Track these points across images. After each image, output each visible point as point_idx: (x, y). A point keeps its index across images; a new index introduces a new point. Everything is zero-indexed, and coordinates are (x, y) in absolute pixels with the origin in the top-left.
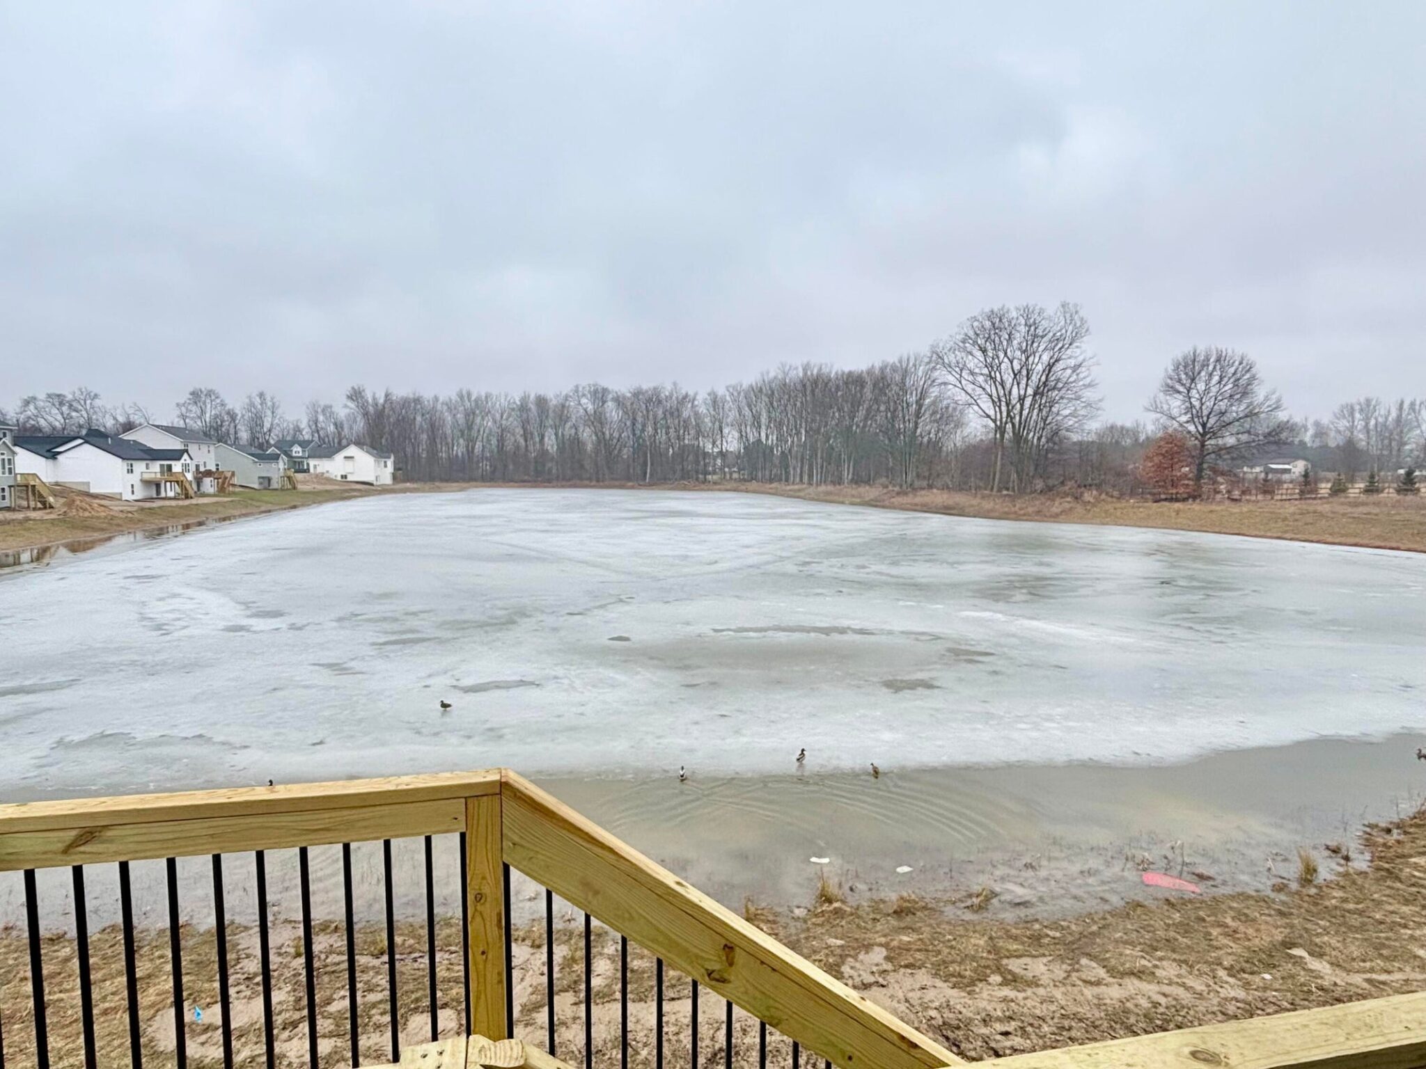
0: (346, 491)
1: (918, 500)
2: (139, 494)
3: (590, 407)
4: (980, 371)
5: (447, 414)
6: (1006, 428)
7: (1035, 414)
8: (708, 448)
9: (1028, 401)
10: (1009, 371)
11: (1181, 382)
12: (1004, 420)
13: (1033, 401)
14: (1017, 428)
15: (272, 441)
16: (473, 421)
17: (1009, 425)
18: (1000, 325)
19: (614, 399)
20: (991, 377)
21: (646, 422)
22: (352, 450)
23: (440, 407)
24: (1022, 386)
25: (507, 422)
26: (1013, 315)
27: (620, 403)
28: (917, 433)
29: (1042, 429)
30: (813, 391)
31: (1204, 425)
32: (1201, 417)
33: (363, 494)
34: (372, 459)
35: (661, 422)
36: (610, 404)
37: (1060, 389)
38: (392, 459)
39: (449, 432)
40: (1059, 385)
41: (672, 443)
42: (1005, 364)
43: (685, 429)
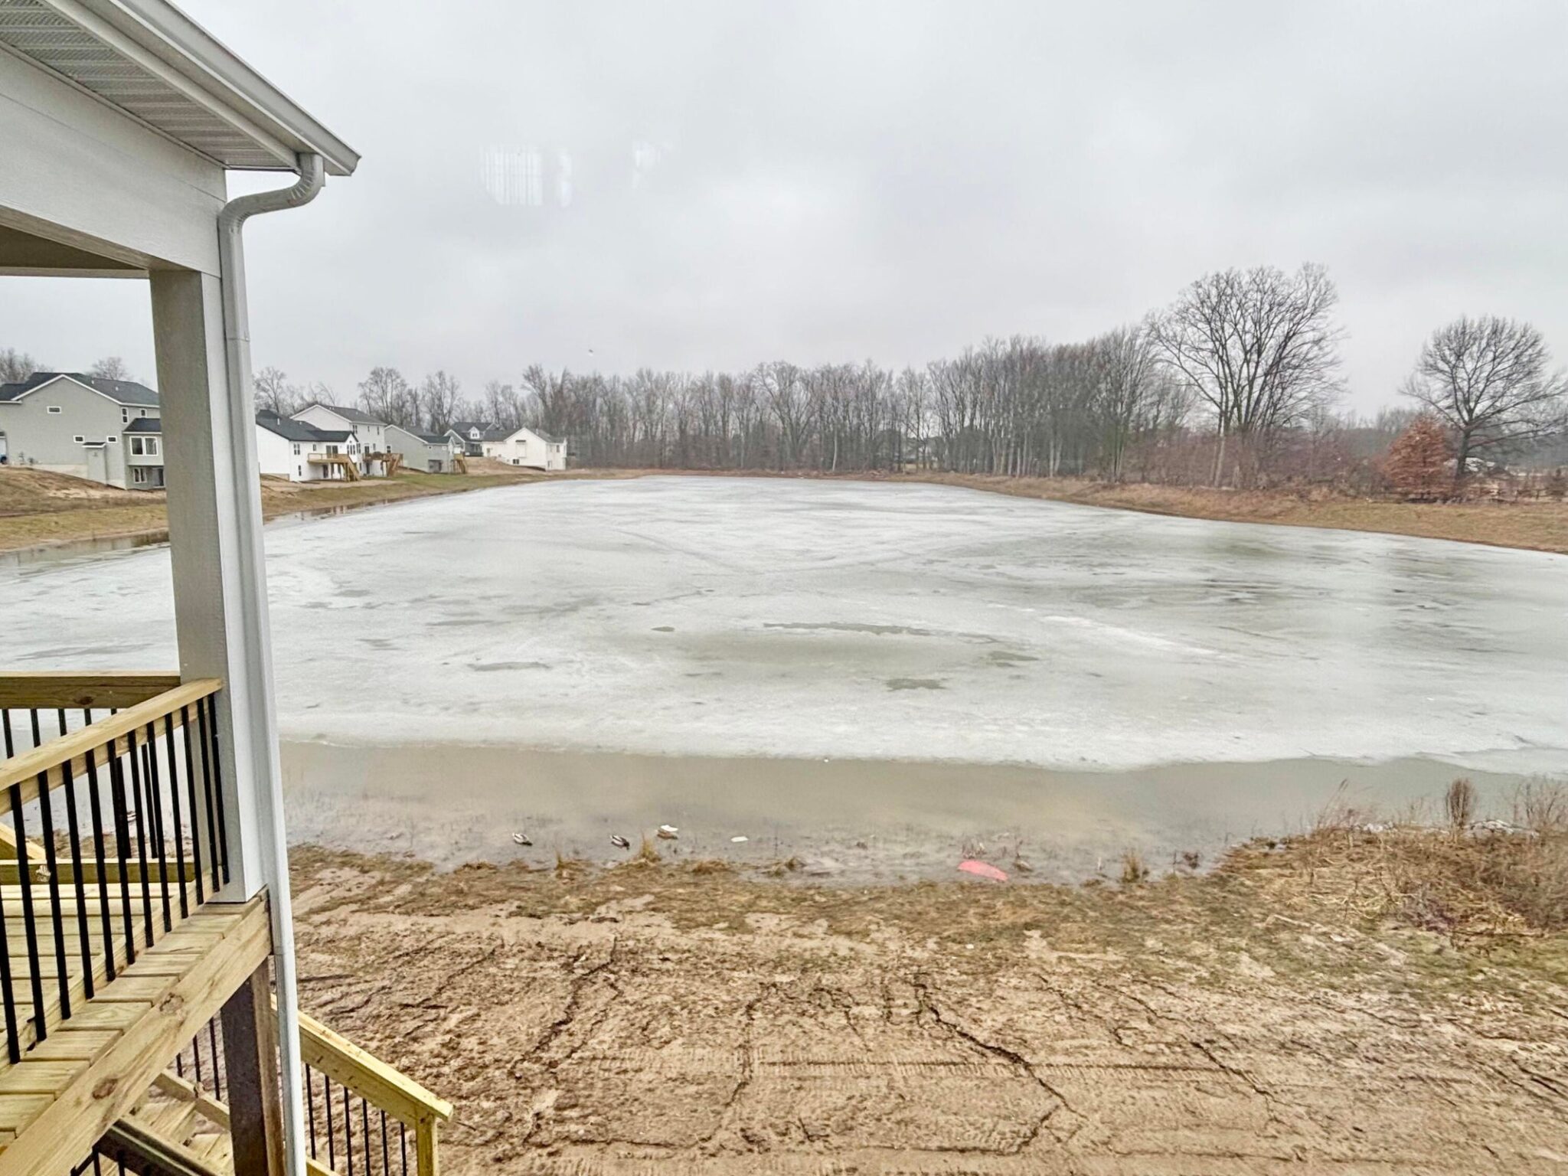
0: (517, 476)
1: (1125, 495)
2: (307, 475)
3: (776, 388)
4: (1203, 346)
5: (627, 396)
6: (1232, 413)
7: (1266, 396)
8: (906, 434)
9: (1259, 382)
10: (1239, 345)
11: (1444, 359)
12: (1231, 404)
13: (1265, 381)
14: (1243, 413)
15: (451, 422)
16: (654, 403)
17: (1236, 409)
18: (1229, 291)
19: (802, 379)
20: (1217, 352)
21: (836, 404)
22: (524, 434)
23: (620, 388)
24: (1253, 365)
25: (690, 405)
26: (1246, 279)
27: (808, 383)
28: (1132, 418)
29: (1273, 415)
30: (1023, 369)
31: (1470, 411)
32: (1467, 401)
33: (534, 479)
34: (544, 443)
35: (852, 405)
36: (798, 384)
37: (1296, 367)
38: (565, 443)
39: (630, 414)
40: (1295, 362)
41: (865, 428)
42: (1235, 337)
43: (880, 413)
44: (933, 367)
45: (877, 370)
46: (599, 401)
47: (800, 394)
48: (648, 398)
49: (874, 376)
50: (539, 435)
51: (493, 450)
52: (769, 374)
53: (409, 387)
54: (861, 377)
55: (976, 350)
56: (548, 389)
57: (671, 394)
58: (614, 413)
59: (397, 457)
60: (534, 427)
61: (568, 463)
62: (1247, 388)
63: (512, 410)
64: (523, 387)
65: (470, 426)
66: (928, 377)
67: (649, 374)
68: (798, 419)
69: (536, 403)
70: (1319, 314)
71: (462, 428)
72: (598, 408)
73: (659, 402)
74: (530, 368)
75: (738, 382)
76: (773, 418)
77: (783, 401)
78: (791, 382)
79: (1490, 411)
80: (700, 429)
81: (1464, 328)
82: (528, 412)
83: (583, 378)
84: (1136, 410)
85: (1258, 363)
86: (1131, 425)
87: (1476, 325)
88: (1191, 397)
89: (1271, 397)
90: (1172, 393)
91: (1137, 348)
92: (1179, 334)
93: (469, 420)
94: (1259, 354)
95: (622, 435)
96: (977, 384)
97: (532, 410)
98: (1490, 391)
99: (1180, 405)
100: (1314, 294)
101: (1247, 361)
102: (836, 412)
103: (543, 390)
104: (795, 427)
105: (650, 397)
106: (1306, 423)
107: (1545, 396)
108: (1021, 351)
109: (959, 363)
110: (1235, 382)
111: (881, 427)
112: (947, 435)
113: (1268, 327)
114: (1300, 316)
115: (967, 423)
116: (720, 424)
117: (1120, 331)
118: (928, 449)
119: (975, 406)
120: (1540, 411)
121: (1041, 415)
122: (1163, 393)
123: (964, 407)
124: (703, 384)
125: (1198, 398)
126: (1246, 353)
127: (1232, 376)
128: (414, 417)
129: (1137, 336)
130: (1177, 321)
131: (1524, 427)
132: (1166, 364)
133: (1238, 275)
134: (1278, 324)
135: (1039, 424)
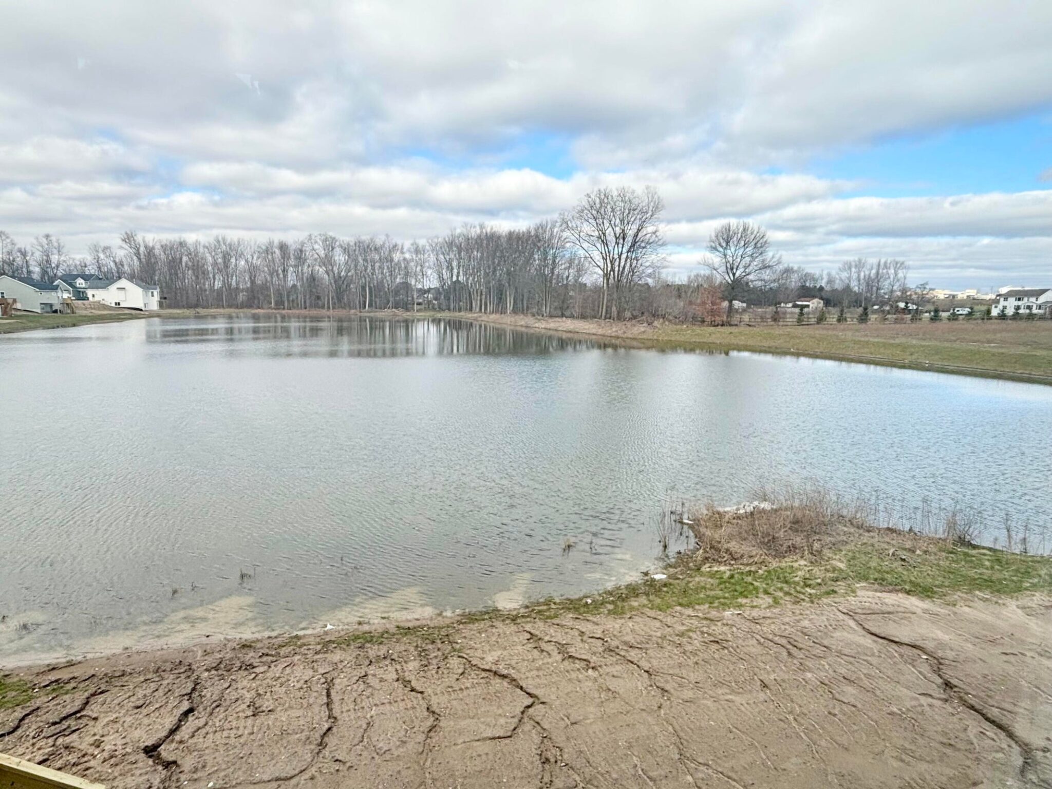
0: (117, 315)
3: (322, 252)
4: (593, 234)
5: (208, 255)
6: (610, 274)
7: (628, 265)
8: (415, 285)
9: (624, 256)
10: (612, 234)
11: (720, 244)
12: (609, 269)
13: (627, 256)
14: (616, 274)
15: (59, 274)
16: (229, 260)
17: (612, 273)
18: (606, 201)
19: (341, 246)
20: (600, 238)
21: (366, 264)
22: (123, 283)
23: (201, 250)
24: (620, 246)
25: (257, 262)
26: (615, 193)
27: (346, 250)
28: (554, 277)
29: (632, 276)
30: (488, 245)
31: (734, 274)
32: (732, 269)
33: (132, 317)
34: (140, 290)
35: (377, 265)
36: (338, 251)
37: (644, 248)
38: (158, 290)
39: (210, 268)
40: (643, 245)
41: (387, 281)
42: (610, 229)
43: (397, 271)
44: (430, 241)
45: (394, 242)
46: (185, 259)
47: (340, 257)
48: (224, 257)
49: (391, 246)
50: (136, 284)
51: (97, 295)
52: (316, 242)
53: (18, 246)
54: (382, 246)
55: (458, 231)
56: (142, 249)
57: (242, 253)
58: (198, 268)
59: (10, 301)
60: (131, 278)
61: (161, 305)
62: (618, 260)
63: (112, 265)
64: (121, 247)
65: (77, 276)
66: (428, 248)
67: (224, 240)
68: (339, 273)
69: (132, 259)
70: (655, 216)
71: (69, 279)
72: (184, 264)
73: (233, 260)
74: (126, 233)
75: (293, 247)
76: (321, 271)
77: (327, 261)
78: (333, 248)
79: (744, 274)
80: (266, 280)
81: (730, 227)
82: (126, 268)
83: (170, 242)
84: (556, 272)
85: (623, 245)
86: (554, 281)
87: (735, 226)
88: (587, 264)
89: (631, 265)
90: (576, 262)
91: (555, 234)
92: (579, 225)
93: (75, 273)
94: (624, 239)
95: (204, 285)
96: (460, 253)
97: (129, 266)
98: (743, 263)
99: (580, 271)
100: (652, 204)
101: (617, 243)
102: (366, 270)
103: (138, 250)
104: (338, 280)
105: (226, 257)
106: (650, 281)
107: (769, 266)
108: (486, 233)
109: (447, 239)
110: (611, 256)
111: (398, 280)
112: (443, 287)
113: (628, 223)
114: (644, 218)
115: (454, 279)
116: (281, 276)
117: (544, 223)
118: (430, 296)
119: (459, 268)
120: (767, 275)
121: (501, 275)
122: (571, 261)
123: (452, 269)
124: (267, 248)
125: (591, 265)
126: (616, 239)
127: (609, 252)
128: (25, 270)
129: (555, 226)
130: (577, 218)
131: (759, 284)
132: (572, 244)
133: (611, 191)
134: (633, 222)
135: (499, 280)
